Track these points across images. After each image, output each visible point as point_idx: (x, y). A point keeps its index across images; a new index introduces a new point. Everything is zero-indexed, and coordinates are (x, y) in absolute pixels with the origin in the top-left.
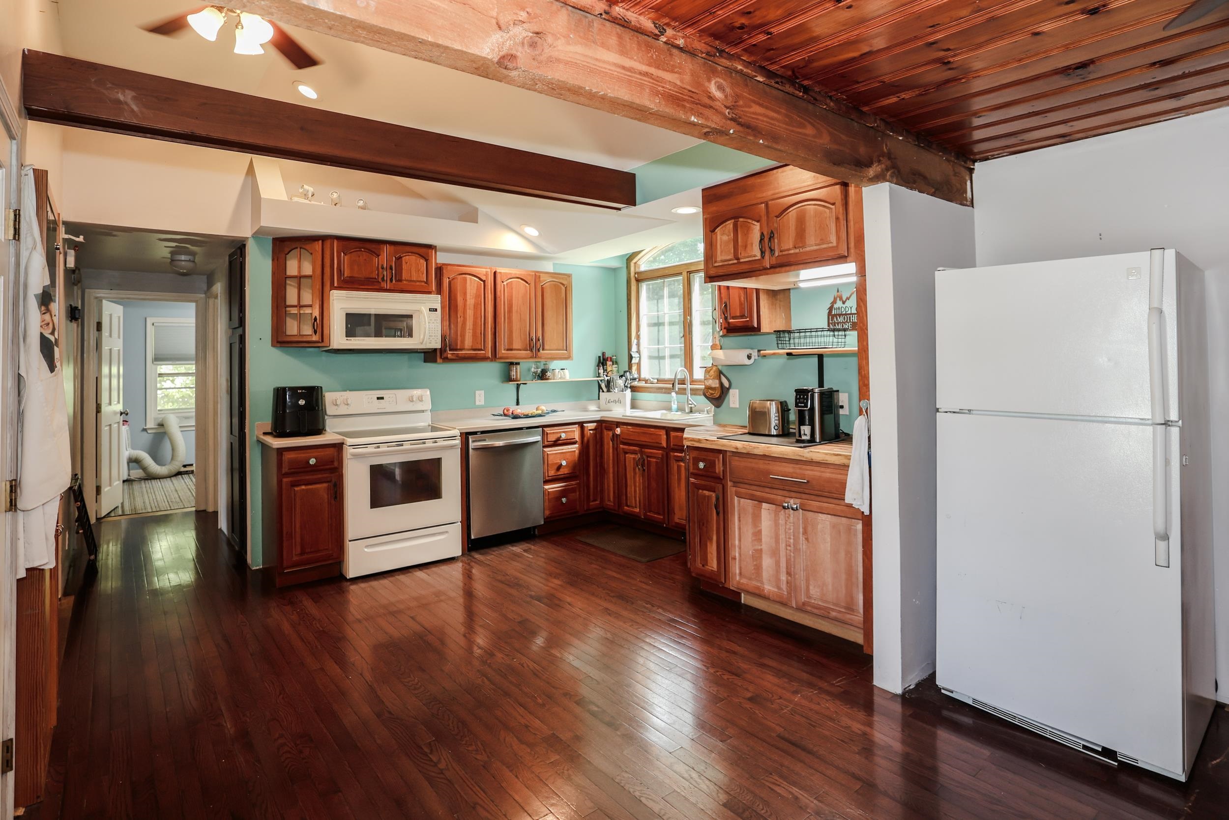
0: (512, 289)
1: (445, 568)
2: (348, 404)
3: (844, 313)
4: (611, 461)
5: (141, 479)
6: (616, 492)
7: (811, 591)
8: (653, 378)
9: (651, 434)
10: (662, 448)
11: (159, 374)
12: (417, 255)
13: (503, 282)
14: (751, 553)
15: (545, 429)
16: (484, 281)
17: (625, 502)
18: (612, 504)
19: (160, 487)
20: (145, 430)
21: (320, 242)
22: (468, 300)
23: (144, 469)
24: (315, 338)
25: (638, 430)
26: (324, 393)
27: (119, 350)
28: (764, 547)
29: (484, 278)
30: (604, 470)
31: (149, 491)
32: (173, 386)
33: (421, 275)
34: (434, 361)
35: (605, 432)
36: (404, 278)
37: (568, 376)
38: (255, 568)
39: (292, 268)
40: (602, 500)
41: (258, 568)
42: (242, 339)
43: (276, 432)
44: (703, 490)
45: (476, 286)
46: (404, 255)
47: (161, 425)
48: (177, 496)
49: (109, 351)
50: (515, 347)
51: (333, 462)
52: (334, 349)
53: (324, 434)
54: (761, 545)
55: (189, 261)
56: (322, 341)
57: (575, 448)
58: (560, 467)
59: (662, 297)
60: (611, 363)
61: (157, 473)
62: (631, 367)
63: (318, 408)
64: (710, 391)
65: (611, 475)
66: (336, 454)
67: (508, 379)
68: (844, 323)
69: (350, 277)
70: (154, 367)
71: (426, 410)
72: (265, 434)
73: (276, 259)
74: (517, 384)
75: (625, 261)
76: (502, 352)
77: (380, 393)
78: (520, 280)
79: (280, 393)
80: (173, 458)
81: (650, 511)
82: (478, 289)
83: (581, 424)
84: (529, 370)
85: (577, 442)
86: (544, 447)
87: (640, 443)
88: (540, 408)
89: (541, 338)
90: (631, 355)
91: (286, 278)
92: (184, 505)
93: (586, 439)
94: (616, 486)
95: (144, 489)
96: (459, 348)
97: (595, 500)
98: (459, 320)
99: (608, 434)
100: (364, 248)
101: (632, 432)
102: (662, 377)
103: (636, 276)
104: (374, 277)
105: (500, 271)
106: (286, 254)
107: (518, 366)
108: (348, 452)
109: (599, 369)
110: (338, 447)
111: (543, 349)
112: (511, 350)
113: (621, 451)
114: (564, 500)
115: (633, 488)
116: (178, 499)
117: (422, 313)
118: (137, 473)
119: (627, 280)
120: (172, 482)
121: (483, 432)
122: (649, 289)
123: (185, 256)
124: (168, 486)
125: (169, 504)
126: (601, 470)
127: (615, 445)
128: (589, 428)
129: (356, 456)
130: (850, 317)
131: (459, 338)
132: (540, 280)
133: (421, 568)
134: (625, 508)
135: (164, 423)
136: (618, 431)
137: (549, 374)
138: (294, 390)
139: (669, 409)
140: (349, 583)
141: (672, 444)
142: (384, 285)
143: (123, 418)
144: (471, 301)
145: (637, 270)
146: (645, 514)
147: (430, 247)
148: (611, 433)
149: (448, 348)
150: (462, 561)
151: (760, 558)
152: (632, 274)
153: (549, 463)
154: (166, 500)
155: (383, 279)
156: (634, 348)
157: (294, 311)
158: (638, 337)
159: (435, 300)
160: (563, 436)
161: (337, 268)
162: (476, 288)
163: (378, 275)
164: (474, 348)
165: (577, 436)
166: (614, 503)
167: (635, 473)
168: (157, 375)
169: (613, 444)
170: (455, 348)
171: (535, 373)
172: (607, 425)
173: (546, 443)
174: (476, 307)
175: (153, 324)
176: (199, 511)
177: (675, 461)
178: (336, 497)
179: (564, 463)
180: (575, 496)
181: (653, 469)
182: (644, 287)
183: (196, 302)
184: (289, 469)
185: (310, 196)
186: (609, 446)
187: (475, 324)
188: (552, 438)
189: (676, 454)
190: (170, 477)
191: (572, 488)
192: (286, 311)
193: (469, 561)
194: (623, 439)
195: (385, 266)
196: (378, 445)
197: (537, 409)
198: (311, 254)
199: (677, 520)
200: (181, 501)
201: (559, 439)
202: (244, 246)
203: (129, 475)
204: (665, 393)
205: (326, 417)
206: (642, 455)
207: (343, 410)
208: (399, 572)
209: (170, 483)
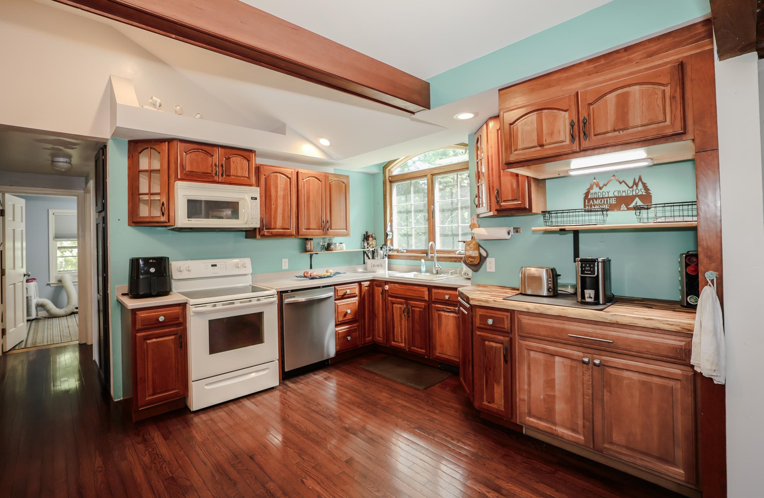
0: (309, 185)
1: (266, 396)
2: (189, 271)
3: (601, 196)
4: (381, 309)
5: (45, 318)
6: (385, 330)
7: (614, 438)
8: (403, 249)
9: (415, 290)
10: (425, 301)
11: (59, 247)
12: (241, 157)
13: (303, 180)
14: (542, 397)
15: (336, 287)
16: (290, 178)
17: (392, 338)
18: (382, 340)
19: (58, 323)
20: (49, 285)
21: (167, 143)
22: (279, 192)
23: (48, 311)
24: (163, 219)
25: (404, 287)
26: (170, 262)
27: (22, 230)
28: (557, 393)
29: (290, 176)
30: (375, 314)
31: (49, 327)
32: (71, 255)
33: (244, 172)
34: (254, 237)
35: (376, 288)
36: (231, 174)
37: (345, 248)
38: (116, 400)
39: (144, 163)
40: (373, 336)
41: (119, 400)
42: (105, 220)
43: (131, 294)
44: (489, 341)
45: (284, 181)
46: (232, 156)
47: (60, 281)
48: (68, 331)
49: (12, 231)
50: (312, 227)
51: (178, 318)
52: (178, 228)
53: (171, 294)
54: (554, 392)
55: (66, 162)
56: (169, 221)
57: (355, 300)
58: (346, 314)
59: (410, 193)
60: (372, 239)
61: (57, 313)
62: (387, 241)
63: (166, 274)
64: (470, 259)
65: (381, 319)
66: (181, 311)
67: (305, 250)
68: (601, 205)
69: (190, 172)
70: (54, 242)
71: (248, 274)
72: (123, 295)
73: (131, 157)
74: (311, 254)
75: (382, 168)
76: (303, 230)
77: (214, 262)
78: (314, 178)
79: (134, 262)
80: (68, 303)
81: (414, 346)
82: (286, 184)
83: (360, 283)
84: (319, 244)
85: (357, 295)
86: (335, 300)
87: (405, 296)
88: (329, 271)
89: (329, 221)
90: (387, 233)
91: (139, 171)
92: (72, 339)
93: (363, 293)
94: (385, 326)
95: (46, 326)
96: (272, 227)
97: (369, 337)
98: (272, 206)
99: (378, 290)
100: (201, 150)
101: (398, 288)
102: (410, 249)
103: (390, 178)
104: (209, 172)
105: (301, 171)
106: (139, 153)
107: (312, 241)
108: (191, 310)
109: (364, 243)
110: (183, 306)
111: (331, 229)
112: (309, 229)
113: (389, 302)
114: (349, 338)
115: (399, 328)
116: (68, 333)
117: (246, 200)
118: (43, 314)
119: (384, 182)
120: (67, 319)
121: (292, 291)
122: (399, 188)
123: (63, 159)
124: (63, 323)
125: (61, 338)
126: (373, 315)
127: (384, 297)
128: (365, 286)
129: (197, 313)
130: (607, 201)
131: (273, 220)
132: (328, 179)
133: (249, 398)
134: (393, 342)
135: (62, 280)
136: (387, 287)
137: (332, 247)
138: (146, 260)
139: (419, 271)
140: (192, 415)
141: (433, 298)
142: (216, 178)
143: (26, 278)
144: (281, 193)
145: (390, 175)
146: (409, 348)
147: (251, 151)
148: (380, 289)
149: (264, 228)
150: (280, 390)
151: (554, 402)
152: (387, 177)
153: (339, 311)
154: (59, 335)
155: (216, 174)
156: (389, 229)
157: (146, 197)
158: (391, 221)
159: (256, 191)
160: (348, 292)
161: (180, 164)
162: (284, 183)
163: (212, 171)
164: (283, 227)
165: (357, 291)
166: (383, 338)
167: (401, 318)
168: (57, 248)
169: (382, 297)
170: (269, 227)
171: (324, 246)
172: (377, 283)
173: (337, 297)
174: (284, 197)
175: (53, 214)
176: (82, 344)
177: (436, 311)
178: (181, 347)
179: (349, 311)
180: (356, 334)
181: (417, 316)
182: (395, 187)
183: (78, 196)
184: (142, 326)
185: (158, 105)
186: (379, 298)
187: (284, 210)
188: (341, 293)
189: (437, 305)
190: (66, 316)
191: (354, 329)
192: (139, 198)
193: (285, 390)
194: (391, 293)
195: (217, 165)
196: (214, 304)
197: (327, 272)
198: (159, 153)
199: (438, 355)
200: (70, 335)
201: (345, 294)
202: (105, 146)
203: (37, 316)
204: (414, 260)
205: (172, 281)
206: (407, 306)
207: (185, 275)
208: (232, 403)
209: (66, 321)
